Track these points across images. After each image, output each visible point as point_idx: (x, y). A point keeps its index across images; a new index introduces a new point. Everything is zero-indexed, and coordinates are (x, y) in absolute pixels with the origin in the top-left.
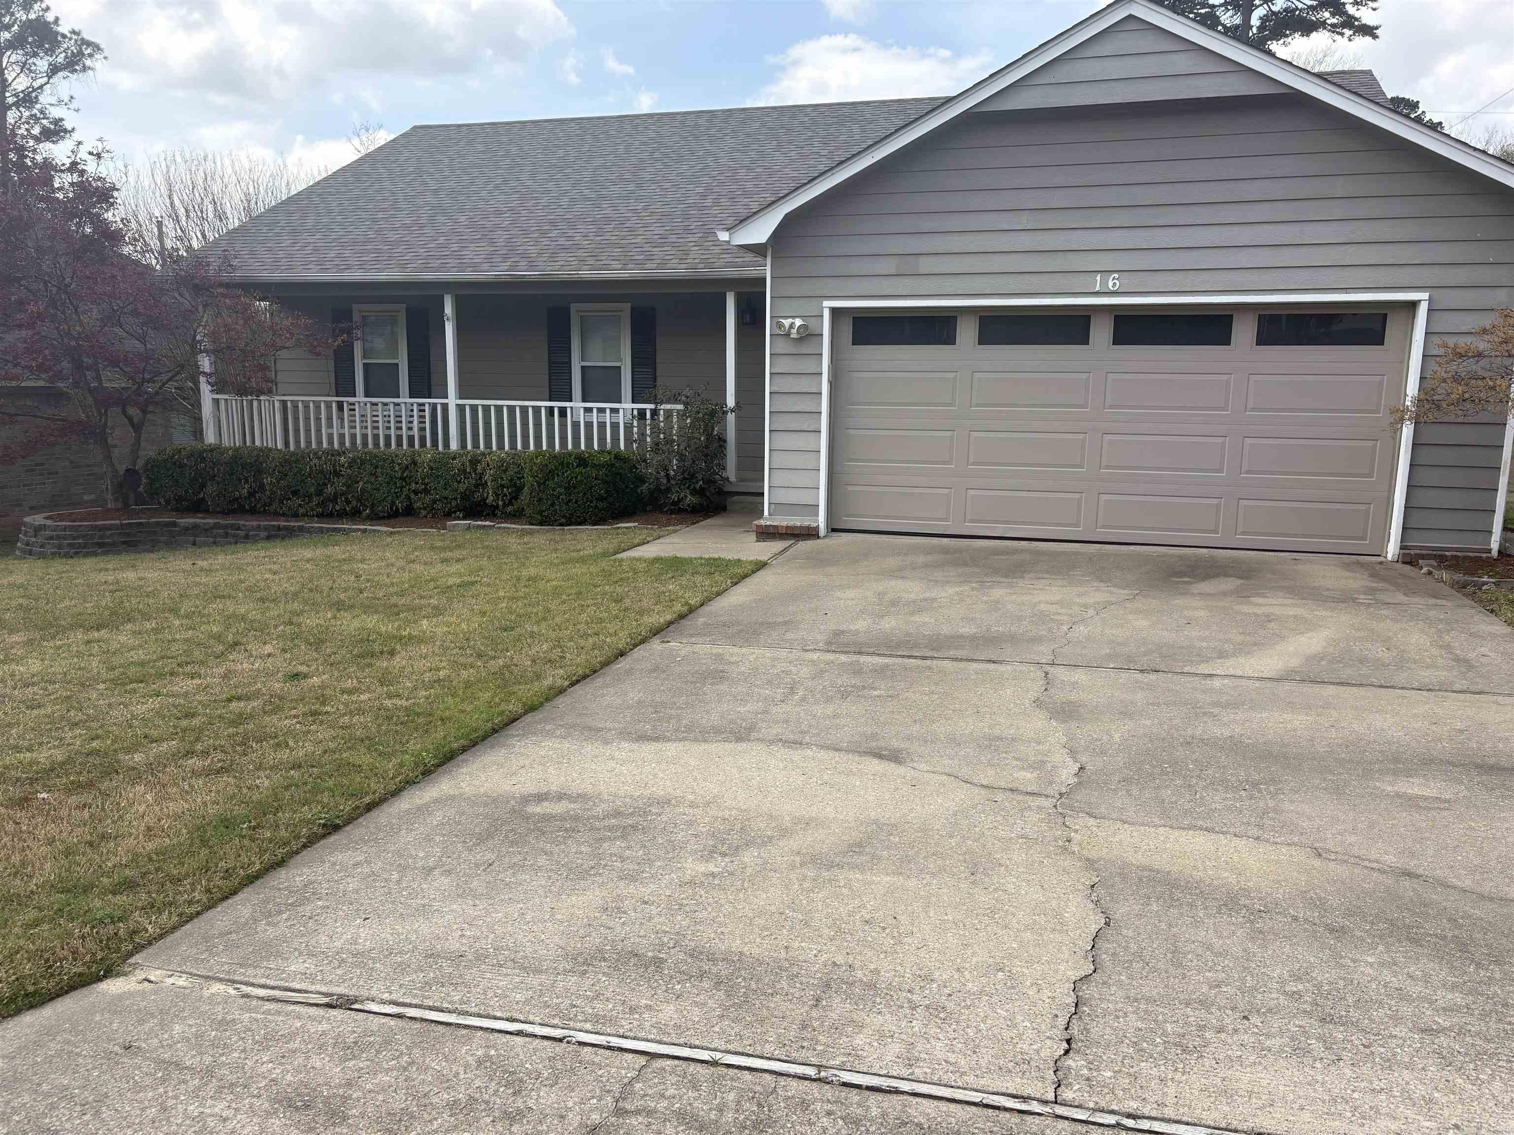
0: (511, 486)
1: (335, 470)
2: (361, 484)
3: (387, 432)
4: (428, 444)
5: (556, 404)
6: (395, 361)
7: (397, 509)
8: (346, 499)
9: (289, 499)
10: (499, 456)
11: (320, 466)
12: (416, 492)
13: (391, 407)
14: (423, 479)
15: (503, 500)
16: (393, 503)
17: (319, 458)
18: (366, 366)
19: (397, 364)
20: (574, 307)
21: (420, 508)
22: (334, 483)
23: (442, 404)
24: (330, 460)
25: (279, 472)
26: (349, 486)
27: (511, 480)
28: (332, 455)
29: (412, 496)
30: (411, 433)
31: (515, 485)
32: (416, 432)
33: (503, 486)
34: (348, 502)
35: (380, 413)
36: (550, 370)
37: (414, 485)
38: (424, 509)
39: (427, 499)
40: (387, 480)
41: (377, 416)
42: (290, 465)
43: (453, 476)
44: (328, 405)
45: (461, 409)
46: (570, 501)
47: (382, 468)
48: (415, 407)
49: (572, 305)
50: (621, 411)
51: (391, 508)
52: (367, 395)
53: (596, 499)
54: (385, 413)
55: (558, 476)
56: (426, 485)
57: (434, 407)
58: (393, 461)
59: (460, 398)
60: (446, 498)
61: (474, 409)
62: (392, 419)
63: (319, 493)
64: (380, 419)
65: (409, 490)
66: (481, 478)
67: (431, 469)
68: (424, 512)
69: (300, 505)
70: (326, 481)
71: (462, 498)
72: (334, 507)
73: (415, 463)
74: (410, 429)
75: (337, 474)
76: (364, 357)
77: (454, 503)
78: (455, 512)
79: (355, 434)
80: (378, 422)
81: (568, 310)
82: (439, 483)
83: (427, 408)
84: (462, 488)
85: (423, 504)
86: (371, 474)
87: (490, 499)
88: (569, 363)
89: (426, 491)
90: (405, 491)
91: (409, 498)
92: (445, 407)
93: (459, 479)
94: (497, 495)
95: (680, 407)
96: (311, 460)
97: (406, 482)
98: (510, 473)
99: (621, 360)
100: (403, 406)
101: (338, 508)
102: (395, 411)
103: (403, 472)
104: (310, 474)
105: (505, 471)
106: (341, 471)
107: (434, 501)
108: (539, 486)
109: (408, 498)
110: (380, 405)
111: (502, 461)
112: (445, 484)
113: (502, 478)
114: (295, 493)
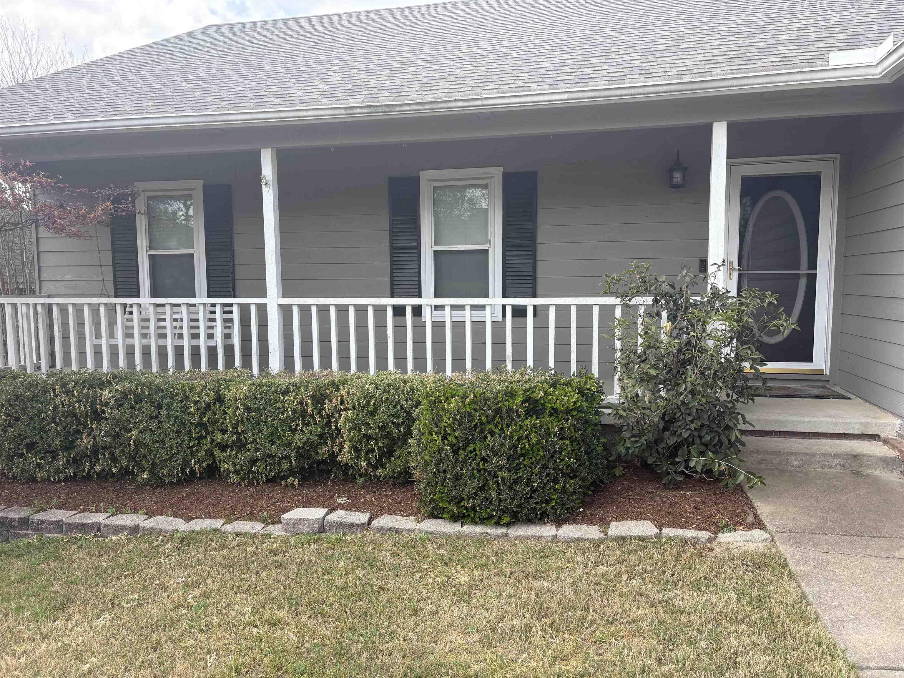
0: (383, 437)
1: (95, 412)
2: (135, 433)
3: (178, 342)
4: (238, 362)
5: (409, 302)
6: (191, 251)
7: (192, 471)
8: (112, 454)
9: (22, 455)
10: (361, 388)
11: (70, 404)
12: (223, 447)
13: (184, 309)
14: (235, 427)
15: (367, 459)
16: (186, 463)
17: (69, 392)
18: (152, 257)
19: (192, 255)
20: (425, 176)
21: (228, 471)
22: (92, 429)
23: (257, 305)
24: (87, 396)
25: (7, 415)
26: (116, 436)
27: (382, 428)
28: (91, 387)
29: (217, 452)
30: (212, 343)
31: (389, 435)
32: (219, 341)
33: (368, 438)
34: (115, 460)
35: (167, 317)
36: (391, 257)
37: (219, 435)
38: (236, 472)
39: (242, 457)
40: (176, 428)
41: (164, 320)
42: (24, 404)
43: (284, 421)
44: (95, 309)
45: (286, 310)
46: (515, 482)
47: (169, 408)
48: (218, 309)
49: (422, 173)
50: (488, 309)
51: (183, 472)
52: (154, 294)
53: (563, 474)
54: (176, 316)
55: (492, 433)
56: (239, 434)
57: (245, 309)
58: (186, 398)
59: (285, 296)
60: (272, 456)
61: (305, 310)
62: (185, 324)
63: (69, 446)
64: (168, 324)
65: (212, 441)
66: (329, 423)
67: (248, 409)
68: (235, 479)
69: (39, 465)
70: (81, 427)
71: (299, 455)
72: (92, 467)
73: (220, 399)
74: (210, 336)
75: (97, 416)
76: (151, 247)
77: (285, 466)
78: (285, 478)
79: (133, 346)
80: (165, 327)
81: (415, 182)
82: (260, 431)
83: (235, 309)
84: (298, 440)
85: (234, 464)
86: (152, 418)
87: (345, 457)
88: (418, 248)
89: (240, 445)
90: (206, 444)
91: (212, 455)
92: (262, 309)
93: (294, 425)
94: (357, 450)
95: (649, 300)
96: (56, 396)
97: (206, 429)
98: (382, 416)
99: (487, 241)
100: (201, 308)
101: (98, 468)
102: (189, 313)
103: (203, 414)
104: (53, 418)
105: (372, 414)
106: (103, 412)
107: (254, 461)
108: (455, 452)
109: (210, 453)
110: (168, 308)
111: (368, 396)
112: (272, 434)
113: (367, 424)
114: (31, 446)
